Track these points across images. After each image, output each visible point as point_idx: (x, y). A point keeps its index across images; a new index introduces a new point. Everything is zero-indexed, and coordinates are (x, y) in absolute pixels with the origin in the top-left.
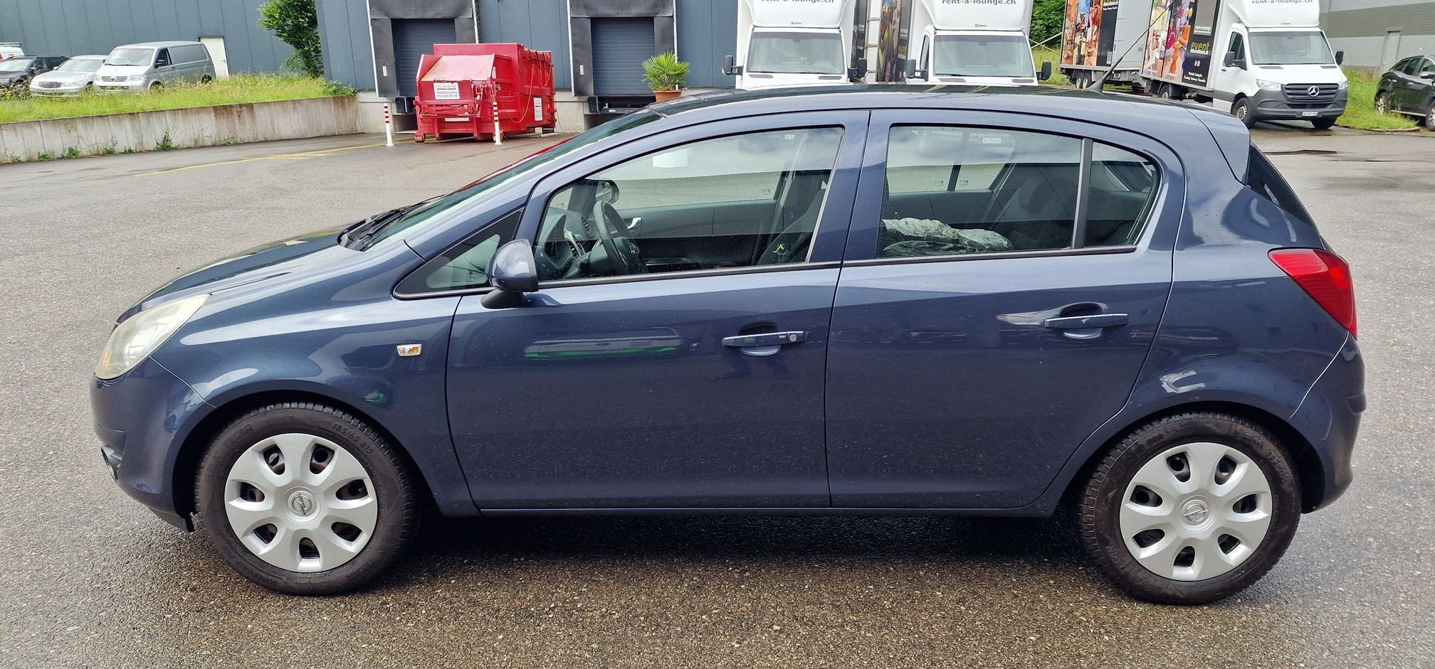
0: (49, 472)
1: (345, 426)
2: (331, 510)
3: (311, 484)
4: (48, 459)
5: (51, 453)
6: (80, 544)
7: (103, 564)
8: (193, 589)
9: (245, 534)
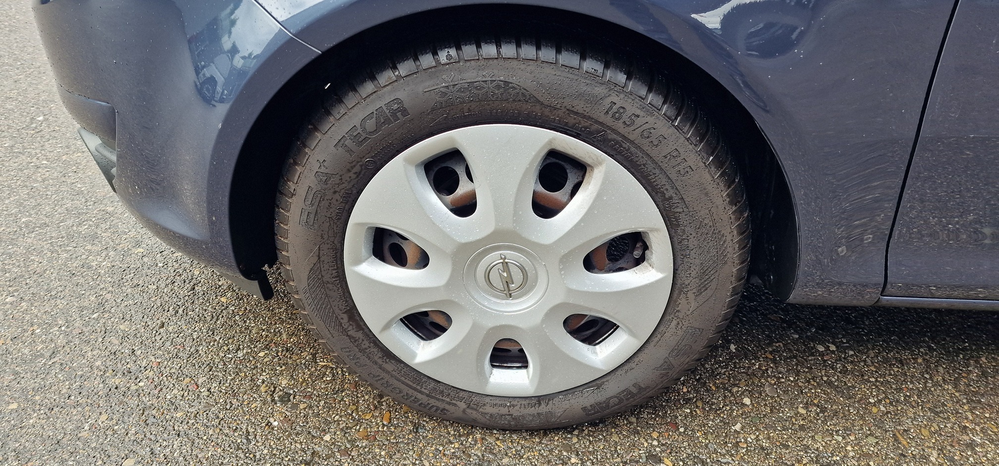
0: (36, 148)
1: (632, 108)
2: (570, 291)
3: (533, 238)
4: (36, 128)
5: (41, 118)
6: (82, 280)
7: (122, 327)
8: (285, 398)
9: (387, 327)
